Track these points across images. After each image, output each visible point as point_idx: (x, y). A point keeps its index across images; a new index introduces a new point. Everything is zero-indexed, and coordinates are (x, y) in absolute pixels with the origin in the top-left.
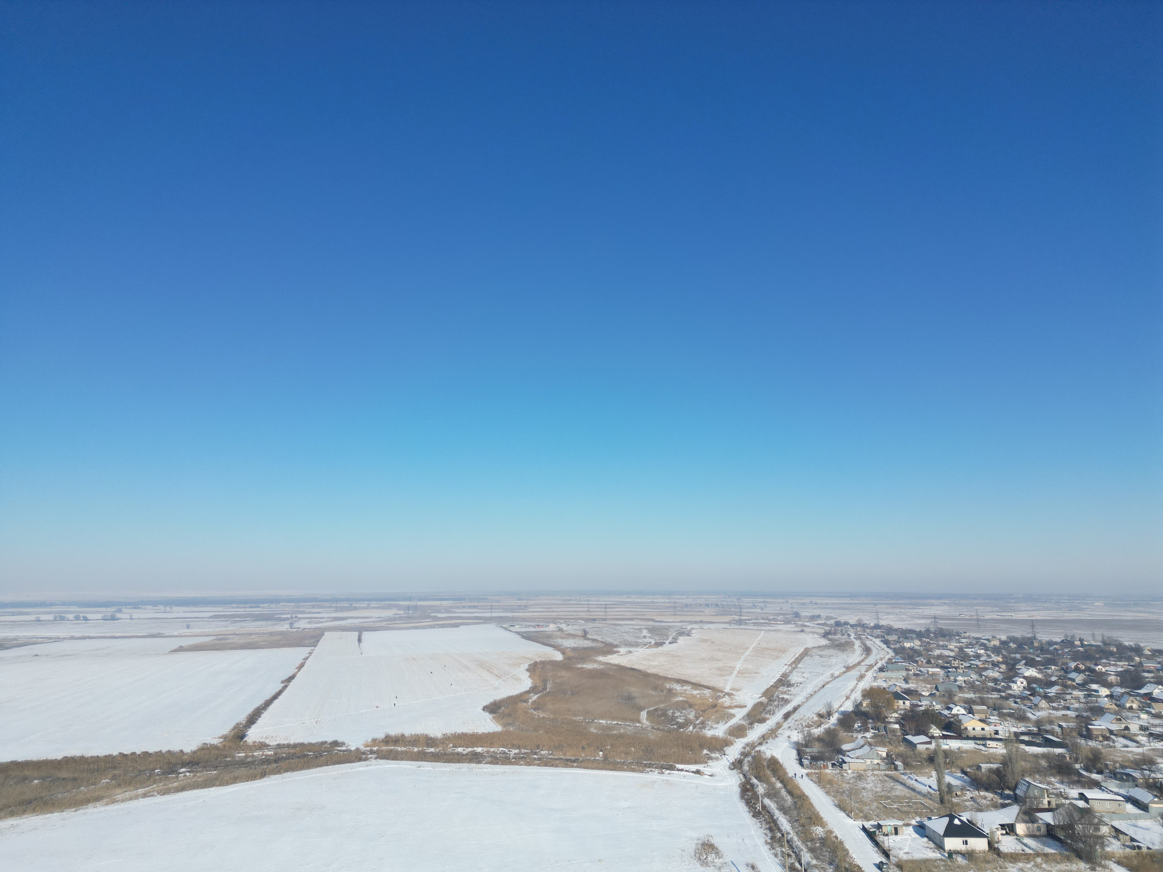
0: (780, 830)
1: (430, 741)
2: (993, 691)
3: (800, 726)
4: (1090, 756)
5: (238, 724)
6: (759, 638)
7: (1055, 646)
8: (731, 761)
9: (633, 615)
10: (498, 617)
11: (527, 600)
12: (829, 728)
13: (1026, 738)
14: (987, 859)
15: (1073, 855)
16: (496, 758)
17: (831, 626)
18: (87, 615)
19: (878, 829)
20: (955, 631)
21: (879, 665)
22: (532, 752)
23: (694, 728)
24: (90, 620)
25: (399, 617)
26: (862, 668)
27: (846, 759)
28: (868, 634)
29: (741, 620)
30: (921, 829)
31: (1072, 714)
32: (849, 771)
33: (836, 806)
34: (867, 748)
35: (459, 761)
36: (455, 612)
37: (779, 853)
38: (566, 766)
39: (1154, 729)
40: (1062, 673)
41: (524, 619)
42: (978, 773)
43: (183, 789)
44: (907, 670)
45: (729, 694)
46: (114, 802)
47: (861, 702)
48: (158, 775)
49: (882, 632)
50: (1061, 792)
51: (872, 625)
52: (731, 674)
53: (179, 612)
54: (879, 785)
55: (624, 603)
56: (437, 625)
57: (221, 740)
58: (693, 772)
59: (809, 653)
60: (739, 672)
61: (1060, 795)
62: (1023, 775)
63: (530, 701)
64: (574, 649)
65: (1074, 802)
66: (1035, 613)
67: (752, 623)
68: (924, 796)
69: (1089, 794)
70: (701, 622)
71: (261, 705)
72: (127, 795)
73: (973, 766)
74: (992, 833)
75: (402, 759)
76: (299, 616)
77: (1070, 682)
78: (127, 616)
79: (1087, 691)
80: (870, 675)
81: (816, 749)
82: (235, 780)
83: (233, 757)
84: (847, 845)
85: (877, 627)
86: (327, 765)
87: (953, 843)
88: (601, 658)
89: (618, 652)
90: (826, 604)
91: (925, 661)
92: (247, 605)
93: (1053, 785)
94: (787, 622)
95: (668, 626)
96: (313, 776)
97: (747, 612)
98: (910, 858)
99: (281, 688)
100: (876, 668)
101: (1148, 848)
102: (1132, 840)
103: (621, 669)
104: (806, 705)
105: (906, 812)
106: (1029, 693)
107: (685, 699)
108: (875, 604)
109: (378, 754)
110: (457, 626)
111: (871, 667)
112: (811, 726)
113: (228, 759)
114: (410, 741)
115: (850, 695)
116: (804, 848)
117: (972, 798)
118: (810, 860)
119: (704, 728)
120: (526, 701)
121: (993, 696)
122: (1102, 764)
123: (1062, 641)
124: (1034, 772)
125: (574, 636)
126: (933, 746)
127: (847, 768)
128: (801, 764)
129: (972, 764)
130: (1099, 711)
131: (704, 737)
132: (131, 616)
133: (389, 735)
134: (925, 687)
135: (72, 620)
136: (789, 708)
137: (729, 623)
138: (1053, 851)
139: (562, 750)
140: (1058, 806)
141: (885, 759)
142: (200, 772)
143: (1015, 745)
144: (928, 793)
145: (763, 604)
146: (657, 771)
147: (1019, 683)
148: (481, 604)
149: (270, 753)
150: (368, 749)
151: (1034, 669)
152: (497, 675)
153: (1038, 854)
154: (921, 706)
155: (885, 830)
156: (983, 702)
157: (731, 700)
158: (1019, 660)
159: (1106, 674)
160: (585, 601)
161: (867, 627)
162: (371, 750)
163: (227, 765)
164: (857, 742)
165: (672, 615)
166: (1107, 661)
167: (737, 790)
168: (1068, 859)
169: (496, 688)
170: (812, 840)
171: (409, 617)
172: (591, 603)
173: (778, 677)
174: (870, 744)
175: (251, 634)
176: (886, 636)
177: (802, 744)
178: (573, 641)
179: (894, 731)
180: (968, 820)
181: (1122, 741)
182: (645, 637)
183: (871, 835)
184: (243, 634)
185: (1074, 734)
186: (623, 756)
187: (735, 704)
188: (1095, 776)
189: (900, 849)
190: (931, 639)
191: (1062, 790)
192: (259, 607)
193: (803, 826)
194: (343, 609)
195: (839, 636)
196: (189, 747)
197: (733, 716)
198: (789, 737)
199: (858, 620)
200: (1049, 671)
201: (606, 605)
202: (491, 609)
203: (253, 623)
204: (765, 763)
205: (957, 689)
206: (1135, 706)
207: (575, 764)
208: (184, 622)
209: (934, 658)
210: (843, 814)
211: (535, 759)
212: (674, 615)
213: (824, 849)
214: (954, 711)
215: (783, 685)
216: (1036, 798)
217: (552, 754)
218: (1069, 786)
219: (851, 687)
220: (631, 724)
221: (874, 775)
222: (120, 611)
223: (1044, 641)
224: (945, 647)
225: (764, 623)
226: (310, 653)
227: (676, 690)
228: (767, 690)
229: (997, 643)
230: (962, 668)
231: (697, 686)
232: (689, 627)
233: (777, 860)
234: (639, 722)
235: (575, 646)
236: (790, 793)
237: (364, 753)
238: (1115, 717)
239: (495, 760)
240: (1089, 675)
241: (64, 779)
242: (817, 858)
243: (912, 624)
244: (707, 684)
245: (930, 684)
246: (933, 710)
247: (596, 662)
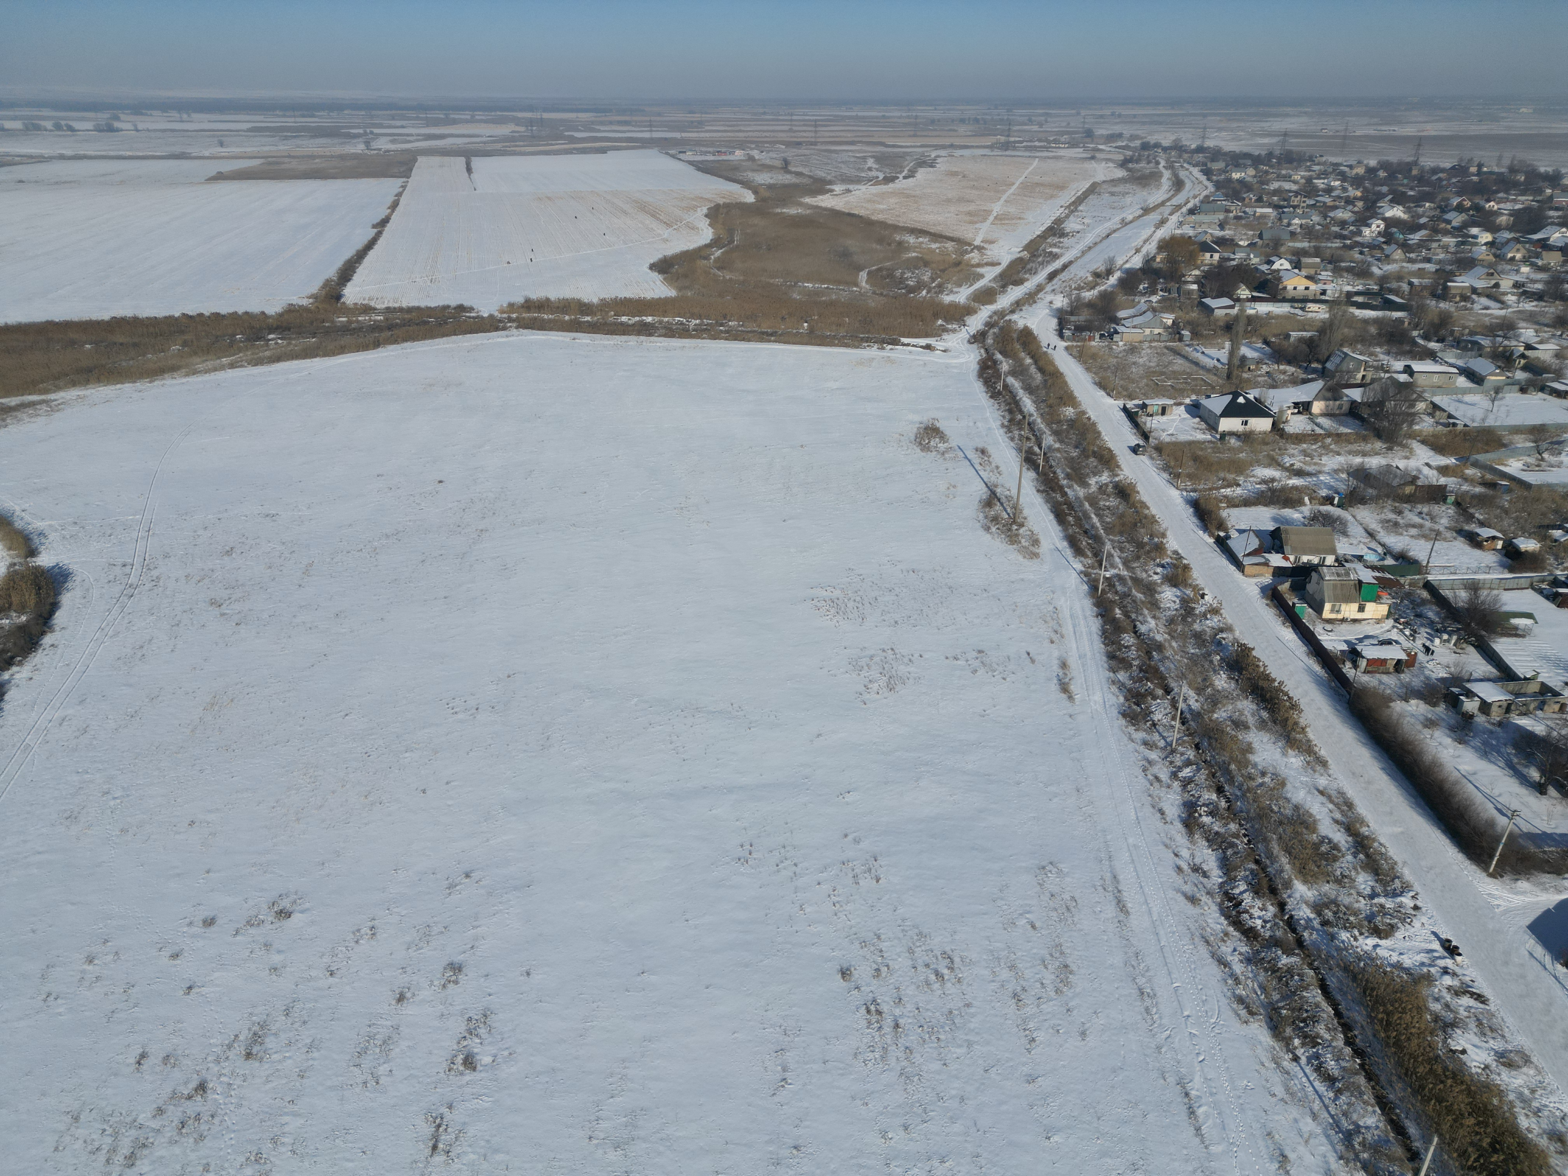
0: (1021, 412)
1: (584, 308)
2: (1335, 238)
3: (1067, 289)
4: (1436, 321)
5: (327, 280)
6: (1031, 168)
7: (1441, 175)
8: (972, 334)
9: (855, 137)
10: (662, 138)
11: (702, 113)
12: (1106, 290)
13: (1360, 299)
14: (1266, 440)
15: (1372, 434)
16: (671, 329)
17: (1134, 149)
18: (71, 123)
19: (1142, 409)
20: (1308, 154)
21: (1190, 205)
22: (717, 322)
23: (927, 293)
24: (79, 131)
25: (520, 136)
26: (1166, 210)
27: (1120, 329)
28: (1185, 161)
29: (1008, 142)
30: (1195, 409)
31: (1430, 267)
32: (1120, 344)
33: (1095, 383)
34: (1149, 315)
35: (624, 333)
36: (599, 131)
37: (1017, 436)
38: (761, 340)
39: (1531, 286)
40: (1437, 212)
41: (699, 143)
42: (1285, 343)
43: (278, 359)
44: (1228, 211)
45: (980, 248)
46: (195, 372)
47: (1154, 257)
48: (242, 342)
49: (1205, 157)
50: (1383, 364)
51: (1193, 146)
52: (985, 220)
53: (201, 121)
54: (1155, 359)
55: (844, 118)
56: (574, 149)
57: (311, 300)
58: (921, 347)
59: (1097, 190)
60: (996, 218)
61: (1382, 368)
62: (1341, 345)
63: (712, 257)
64: (770, 187)
65: (1395, 376)
66: (1428, 126)
67: (1024, 147)
68: (1209, 371)
69: (1417, 366)
70: (952, 146)
71: (352, 257)
72: (210, 364)
73: (1280, 335)
74: (1281, 412)
75: (551, 329)
76: (376, 131)
77: (1443, 225)
78: (129, 126)
79: (1462, 236)
80: (1174, 219)
81: (1082, 318)
82: (342, 350)
83: (333, 322)
84: (1100, 427)
85: (1200, 149)
86: (455, 335)
87: (1228, 424)
88: (808, 200)
89: (832, 191)
90: (1135, 116)
91: (1254, 198)
92: (296, 113)
93: (1376, 356)
94: (1073, 145)
95: (904, 153)
96: (440, 347)
97: (1019, 131)
98: (1174, 439)
99: (374, 234)
100: (1184, 210)
101: (1465, 425)
102: (1450, 416)
103: (835, 214)
104: (1080, 262)
105: (1180, 389)
106: (1383, 240)
107: (920, 255)
108: (1205, 116)
109: (519, 322)
110: (603, 151)
111: (1178, 207)
112: (1083, 288)
113: (327, 325)
114: (558, 307)
115: (1142, 247)
116: (1047, 431)
117: (1267, 373)
118: (1053, 443)
119: (941, 292)
120: (707, 258)
121: (1334, 245)
122: (1447, 330)
123: (1453, 168)
124: (1357, 342)
125: (769, 168)
126: (1235, 311)
127: (1119, 339)
128: (1061, 335)
129: (1279, 332)
130: (1467, 264)
131: (940, 304)
132: (135, 126)
133: (529, 299)
134: (1245, 234)
135: (51, 131)
136: (1057, 264)
137: (991, 147)
138: (1349, 431)
139: (755, 321)
140: (1373, 381)
141: (1169, 327)
142: (294, 339)
143: (1344, 308)
144: (1215, 367)
145: (1043, 118)
146: (876, 346)
147: (1374, 227)
148: (635, 118)
149: (379, 318)
150: (505, 315)
151: (1401, 208)
152: (665, 223)
153: (1329, 434)
154: (1234, 259)
155: (1150, 410)
156: (1317, 252)
157: (982, 256)
158: (1384, 194)
159: (1497, 213)
160: (785, 115)
161: (1186, 151)
162: (509, 317)
163: (327, 332)
164: (1138, 307)
165: (910, 136)
166: (1505, 196)
167: (974, 367)
168: (1365, 439)
169: (666, 240)
170: (1059, 422)
171: (533, 137)
172: (794, 117)
173: (1048, 223)
174: (1154, 310)
175: (312, 157)
176: (1209, 165)
177: (1066, 312)
178: (769, 175)
179: (1190, 292)
180: (1255, 398)
181: (1484, 301)
182: (870, 169)
183: (1131, 416)
184: (303, 157)
185: (1425, 293)
186: (834, 328)
187: (985, 261)
188: (1433, 345)
189: (1163, 431)
190: (1271, 167)
191: (1385, 362)
192: (313, 116)
193: (1051, 406)
194: (436, 123)
195: (1142, 164)
196: (273, 308)
197: (982, 276)
198: (1051, 303)
199: (1174, 141)
200: (1420, 210)
201: (816, 121)
202: (651, 126)
203: (312, 141)
204: (1015, 336)
205: (1288, 237)
206: (1518, 256)
207: (773, 338)
208: (213, 136)
209: (1268, 193)
210: (1103, 393)
211: (721, 331)
212: (915, 136)
213: (1072, 432)
214: (1276, 266)
215: (1055, 235)
216: (1348, 372)
217: (742, 325)
218: (1396, 357)
219: (1145, 237)
220: (846, 288)
221: (1151, 347)
222: (117, 119)
223: (1428, 168)
224: (1287, 178)
225: (1041, 147)
226: (404, 187)
227: (908, 242)
228: (1031, 241)
229: (1360, 171)
230: (1303, 207)
231: (937, 237)
232: (933, 155)
233: (1012, 444)
234: (856, 285)
235: (772, 181)
236: (1041, 370)
237: (500, 321)
238: (1486, 270)
239: (670, 332)
240: (1473, 215)
241: (121, 344)
242: (1061, 441)
243: (1251, 145)
244: (951, 235)
245: (1253, 230)
246: (1248, 265)
247: (801, 204)
